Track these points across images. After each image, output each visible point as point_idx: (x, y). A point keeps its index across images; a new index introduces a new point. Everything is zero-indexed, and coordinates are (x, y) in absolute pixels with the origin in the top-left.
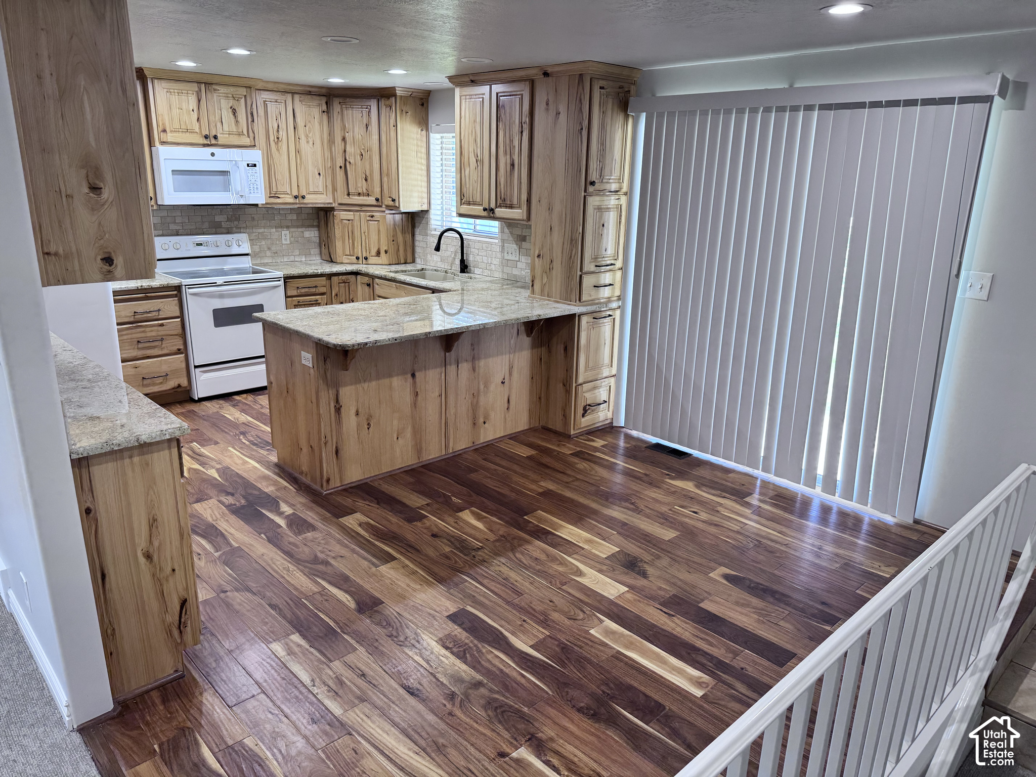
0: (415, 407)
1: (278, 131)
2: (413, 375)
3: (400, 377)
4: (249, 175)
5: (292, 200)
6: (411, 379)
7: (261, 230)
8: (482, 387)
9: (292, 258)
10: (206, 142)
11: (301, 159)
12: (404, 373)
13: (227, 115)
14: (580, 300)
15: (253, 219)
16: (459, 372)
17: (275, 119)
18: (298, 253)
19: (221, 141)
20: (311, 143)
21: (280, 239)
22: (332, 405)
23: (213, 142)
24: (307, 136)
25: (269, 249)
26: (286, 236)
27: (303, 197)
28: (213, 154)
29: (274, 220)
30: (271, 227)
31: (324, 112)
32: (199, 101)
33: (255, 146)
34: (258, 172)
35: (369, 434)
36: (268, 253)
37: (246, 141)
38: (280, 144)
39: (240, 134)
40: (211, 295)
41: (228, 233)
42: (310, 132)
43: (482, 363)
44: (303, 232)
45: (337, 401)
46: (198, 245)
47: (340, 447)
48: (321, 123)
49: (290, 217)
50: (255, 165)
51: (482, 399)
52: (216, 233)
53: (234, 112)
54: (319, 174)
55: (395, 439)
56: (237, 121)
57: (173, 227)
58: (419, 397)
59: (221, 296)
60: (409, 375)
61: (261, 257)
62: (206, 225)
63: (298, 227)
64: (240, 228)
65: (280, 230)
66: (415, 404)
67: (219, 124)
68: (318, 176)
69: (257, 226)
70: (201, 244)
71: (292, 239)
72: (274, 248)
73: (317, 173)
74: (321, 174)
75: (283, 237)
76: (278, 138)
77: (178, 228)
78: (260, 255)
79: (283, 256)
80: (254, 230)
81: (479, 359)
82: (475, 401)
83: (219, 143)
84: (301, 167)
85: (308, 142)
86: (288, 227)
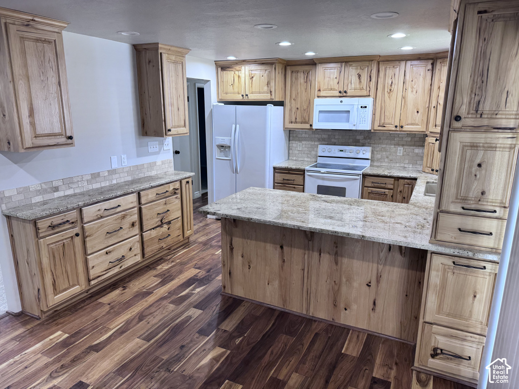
0: (282, 269)
1: (391, 85)
2: (282, 247)
3: (272, 245)
4: (361, 113)
5: (394, 129)
6: (280, 249)
7: (384, 146)
8: (344, 280)
9: (402, 165)
10: (340, 95)
11: (405, 102)
12: (274, 243)
13: (355, 79)
14: (435, 238)
15: (380, 139)
16: (321, 259)
17: (390, 78)
18: (407, 162)
19: (349, 93)
20: (415, 92)
21: (396, 152)
22: (228, 246)
23: (344, 94)
24: (412, 88)
25: (387, 157)
26: (400, 151)
27: (402, 127)
28: (341, 102)
29: (394, 140)
30: (391, 144)
31: (429, 70)
32: (340, 72)
33: (369, 96)
34: (367, 111)
35: (249, 272)
36: (386, 160)
37: (365, 93)
38: (391, 93)
39: (362, 89)
40: (318, 177)
41: (363, 146)
42: (415, 84)
43: (345, 261)
44: (414, 149)
45: (231, 244)
46: (340, 151)
47: (231, 271)
48: (424, 78)
49: (406, 139)
50: (366, 107)
51: (344, 289)
52: (355, 146)
53: (359, 76)
54: (418, 112)
55: (267, 284)
56: (360, 82)
57: (333, 140)
58: (285, 264)
59: (323, 179)
60: (279, 246)
61: (381, 162)
62: (351, 140)
63: (410, 146)
64: (371, 144)
65: (397, 146)
66: (282, 267)
67: (350, 84)
68: (416, 113)
69: (382, 143)
70: (342, 151)
71: (405, 153)
72: (390, 157)
73: (416, 111)
74: (420, 112)
75: (398, 151)
76: (390, 90)
77: (335, 141)
78: (381, 160)
79: (396, 162)
80: (379, 146)
81: (342, 256)
82: (336, 288)
83: (348, 95)
84: (404, 107)
85: (412, 91)
86: (403, 145)
